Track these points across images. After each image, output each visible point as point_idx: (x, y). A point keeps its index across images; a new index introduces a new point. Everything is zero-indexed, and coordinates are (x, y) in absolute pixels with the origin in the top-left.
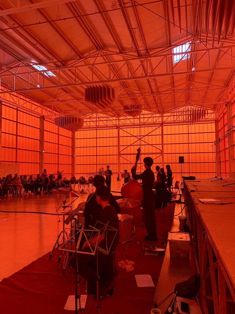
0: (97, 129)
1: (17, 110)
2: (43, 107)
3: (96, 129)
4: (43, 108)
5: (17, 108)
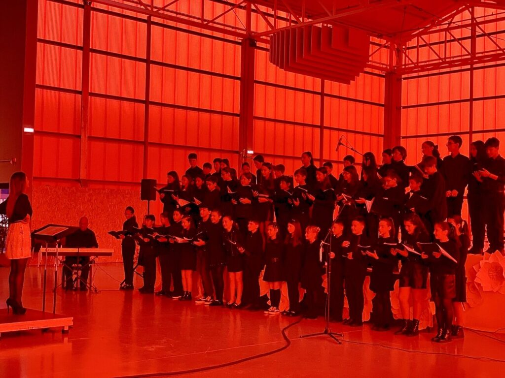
0: (475, 66)
1: (149, 22)
2: (253, 7)
3: (469, 67)
4: (253, 11)
5: (149, 18)
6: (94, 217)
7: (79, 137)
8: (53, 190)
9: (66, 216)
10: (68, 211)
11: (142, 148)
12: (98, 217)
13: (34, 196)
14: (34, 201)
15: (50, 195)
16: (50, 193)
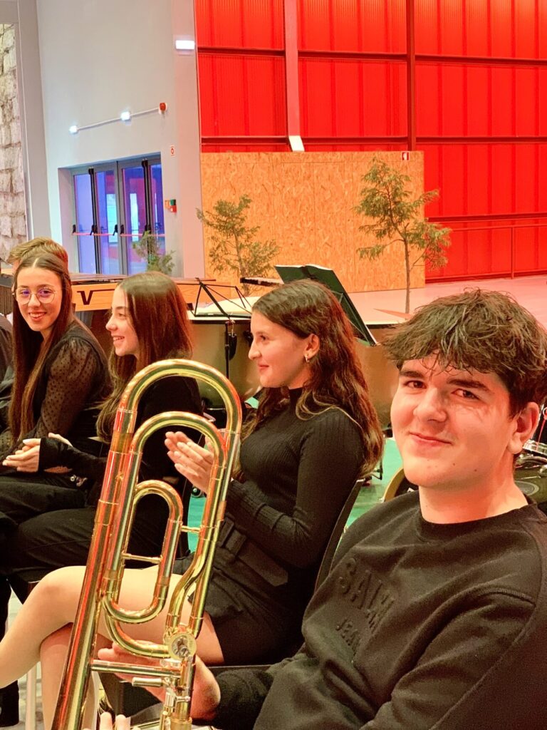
6: (318, 208)
7: (283, 53)
8: (239, 160)
9: (265, 208)
10: (270, 199)
11: (403, 67)
12: (326, 207)
13: (205, 173)
14: (206, 183)
15: (234, 170)
16: (233, 167)
